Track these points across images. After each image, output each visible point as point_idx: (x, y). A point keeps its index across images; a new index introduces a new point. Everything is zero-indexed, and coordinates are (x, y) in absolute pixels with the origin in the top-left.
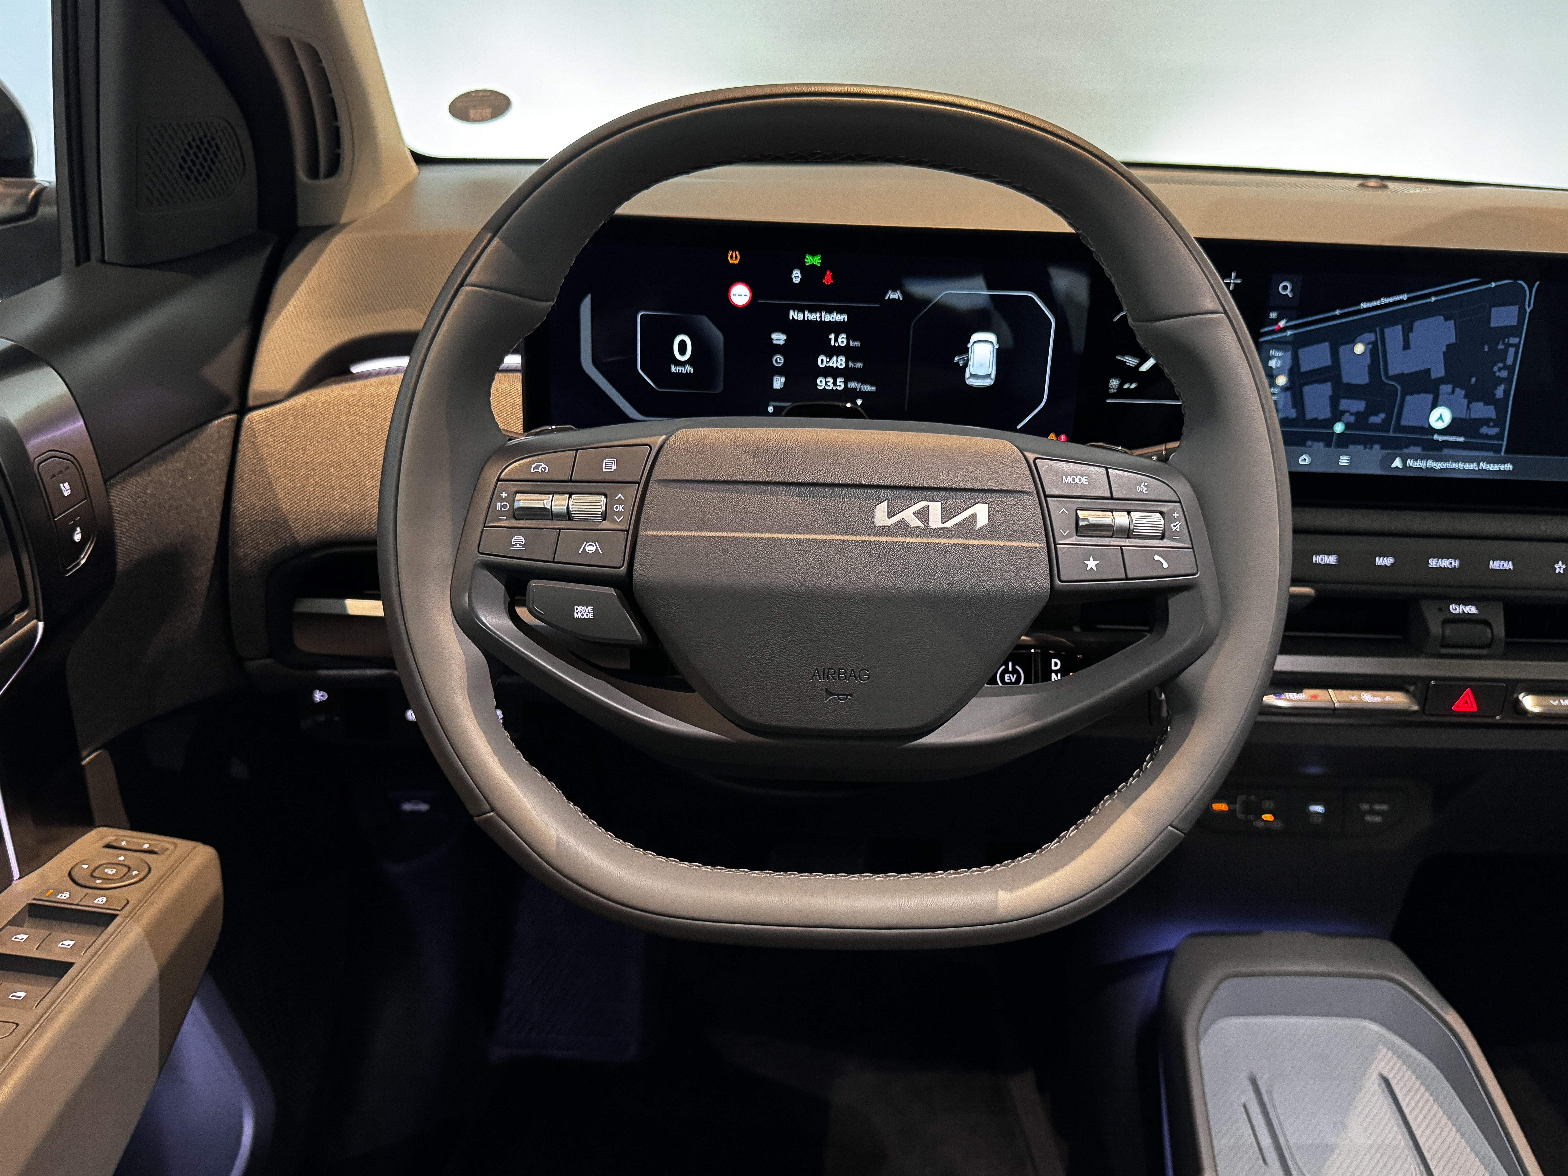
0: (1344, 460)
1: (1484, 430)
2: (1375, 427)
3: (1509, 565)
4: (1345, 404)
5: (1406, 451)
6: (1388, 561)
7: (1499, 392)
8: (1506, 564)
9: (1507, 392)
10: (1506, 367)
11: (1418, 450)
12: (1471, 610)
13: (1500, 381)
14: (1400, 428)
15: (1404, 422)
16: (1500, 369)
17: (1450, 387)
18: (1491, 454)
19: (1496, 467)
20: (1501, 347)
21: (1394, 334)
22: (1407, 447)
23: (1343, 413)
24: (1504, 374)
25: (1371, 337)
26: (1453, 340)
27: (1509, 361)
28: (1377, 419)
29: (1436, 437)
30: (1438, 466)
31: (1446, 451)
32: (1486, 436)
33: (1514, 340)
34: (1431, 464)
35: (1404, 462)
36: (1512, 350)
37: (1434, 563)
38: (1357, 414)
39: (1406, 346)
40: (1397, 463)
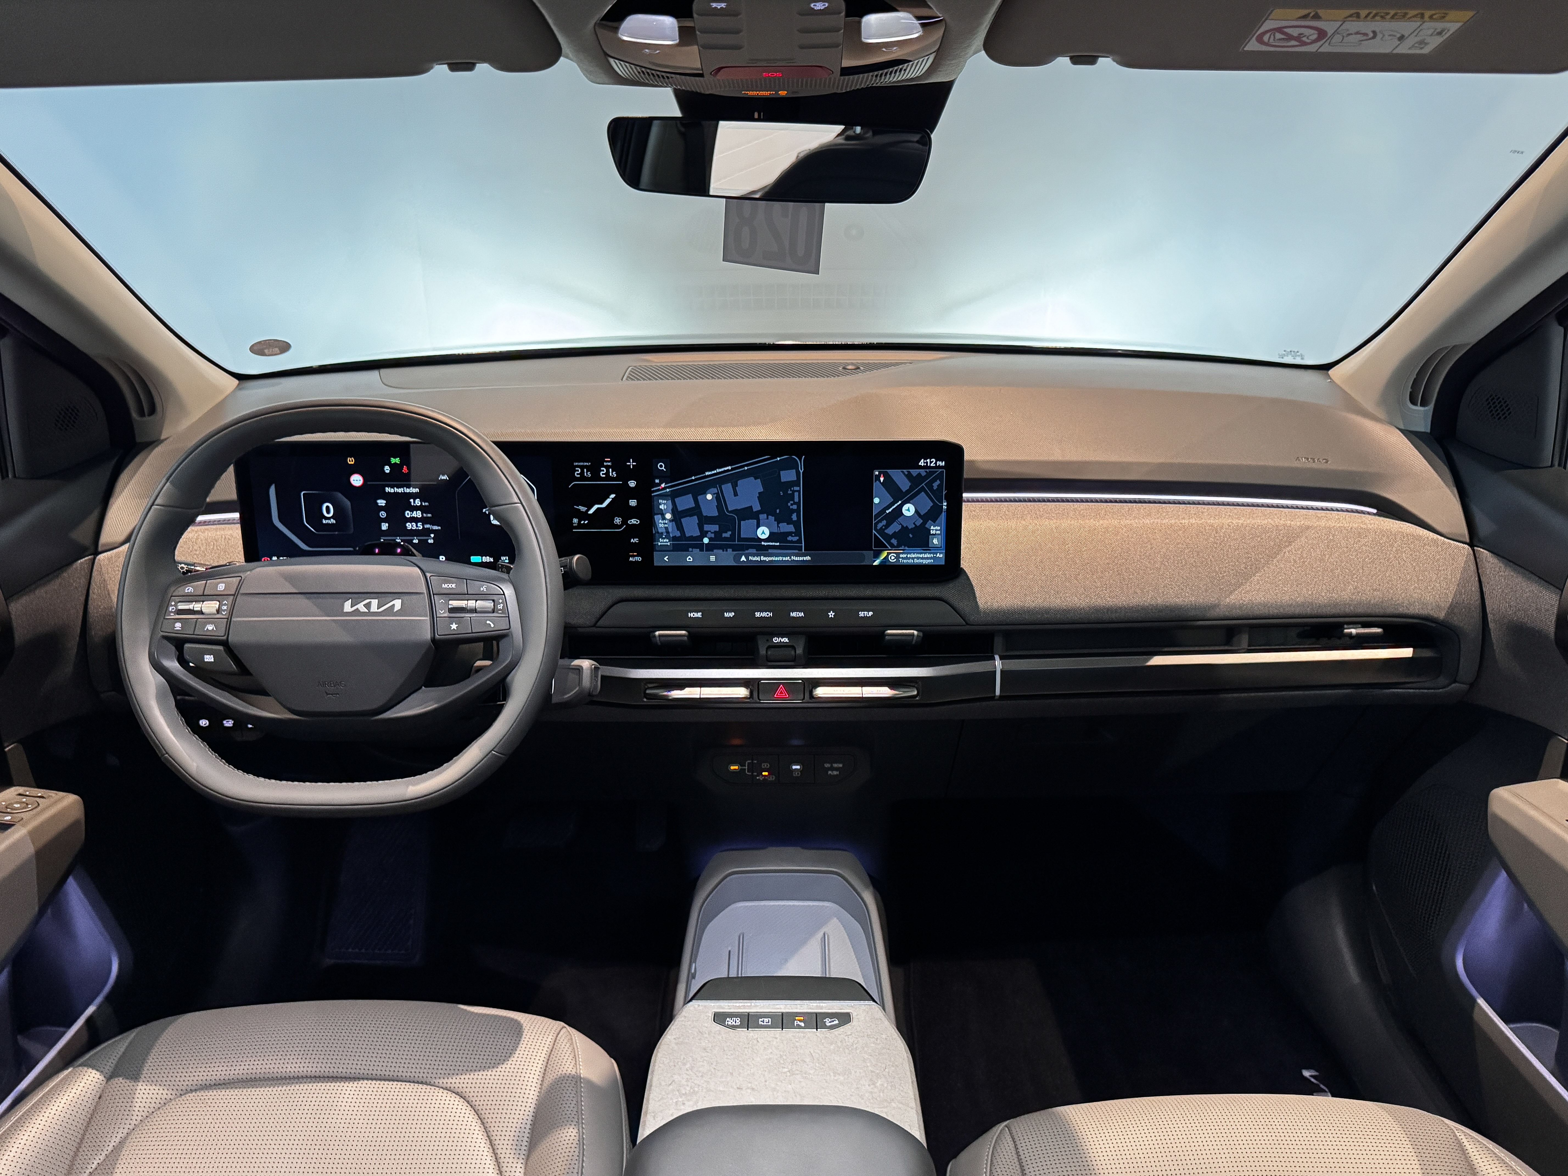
0: (713, 558)
1: (790, 538)
2: (726, 539)
3: (801, 614)
4: (707, 527)
5: (746, 552)
6: (732, 614)
7: (794, 517)
8: (799, 614)
9: (798, 516)
10: (795, 503)
11: (754, 551)
12: (785, 640)
13: (793, 511)
14: (740, 539)
15: (742, 536)
16: (792, 505)
17: (765, 515)
18: (797, 551)
19: (801, 559)
20: (790, 492)
21: (727, 488)
22: (747, 549)
23: (707, 532)
24: (795, 507)
25: (715, 490)
26: (762, 490)
27: (796, 500)
28: (727, 535)
29: (763, 543)
30: (767, 559)
31: (770, 551)
32: (792, 542)
33: (796, 488)
34: (763, 558)
35: (747, 558)
36: (796, 494)
37: (758, 615)
38: (715, 532)
39: (736, 494)
40: (743, 558)
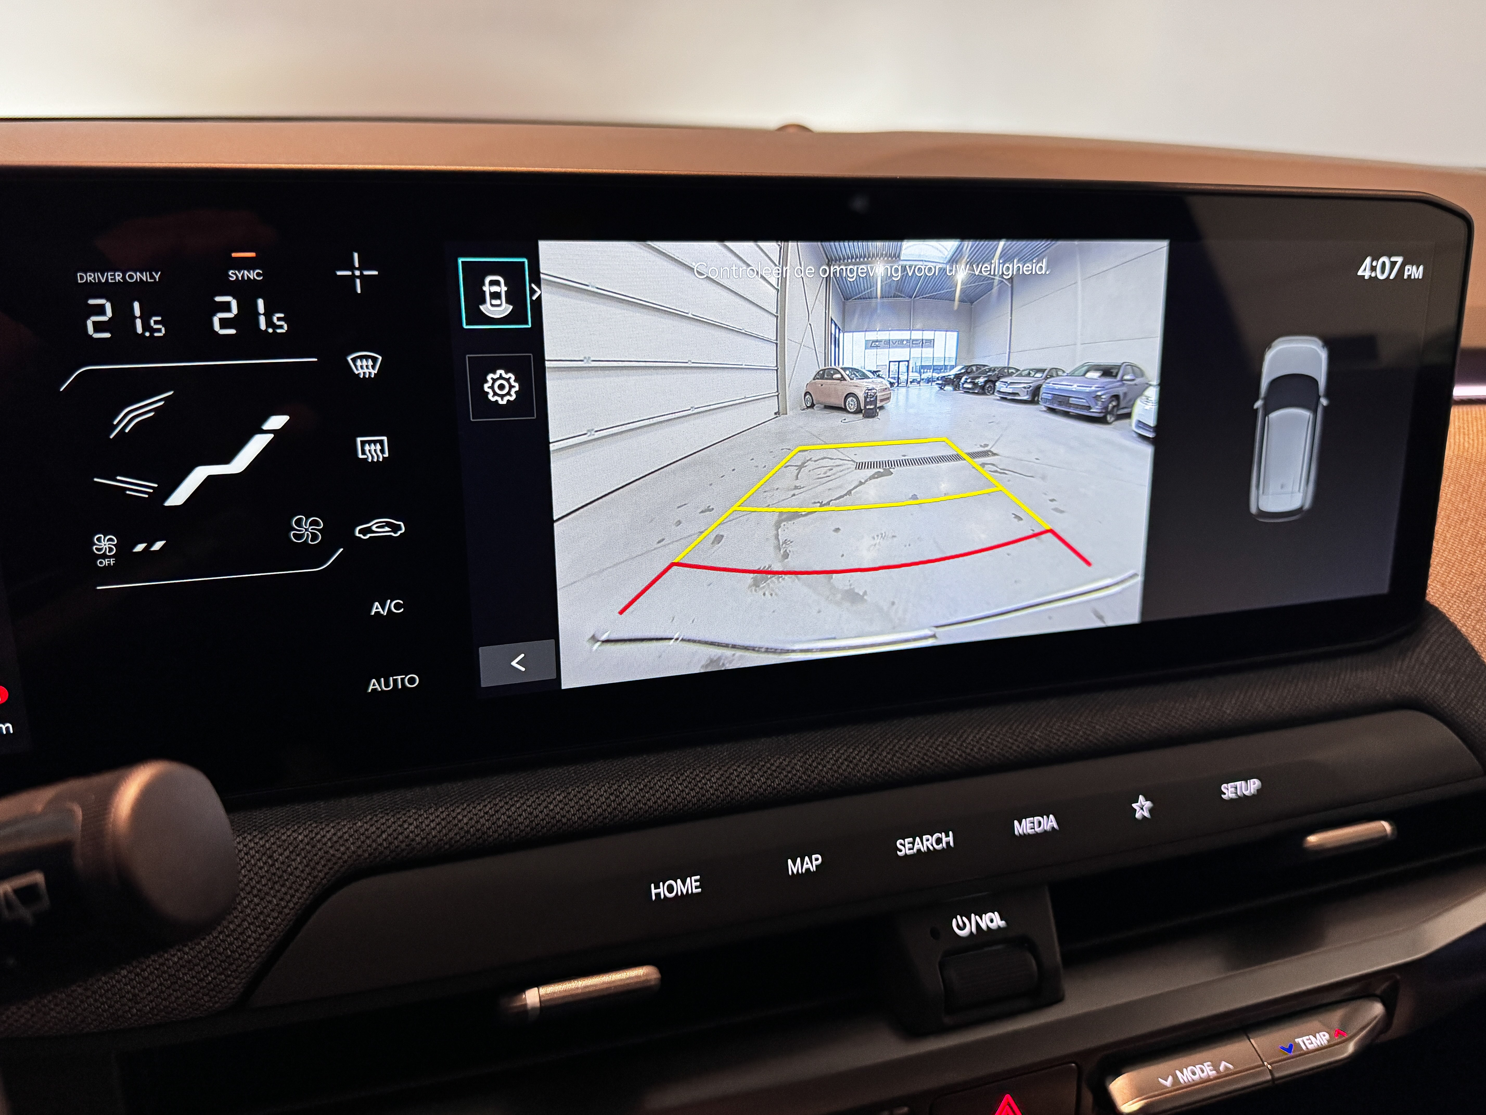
3: (1049, 823)
6: (812, 863)
8: (1044, 820)
12: (992, 920)
37: (907, 846)
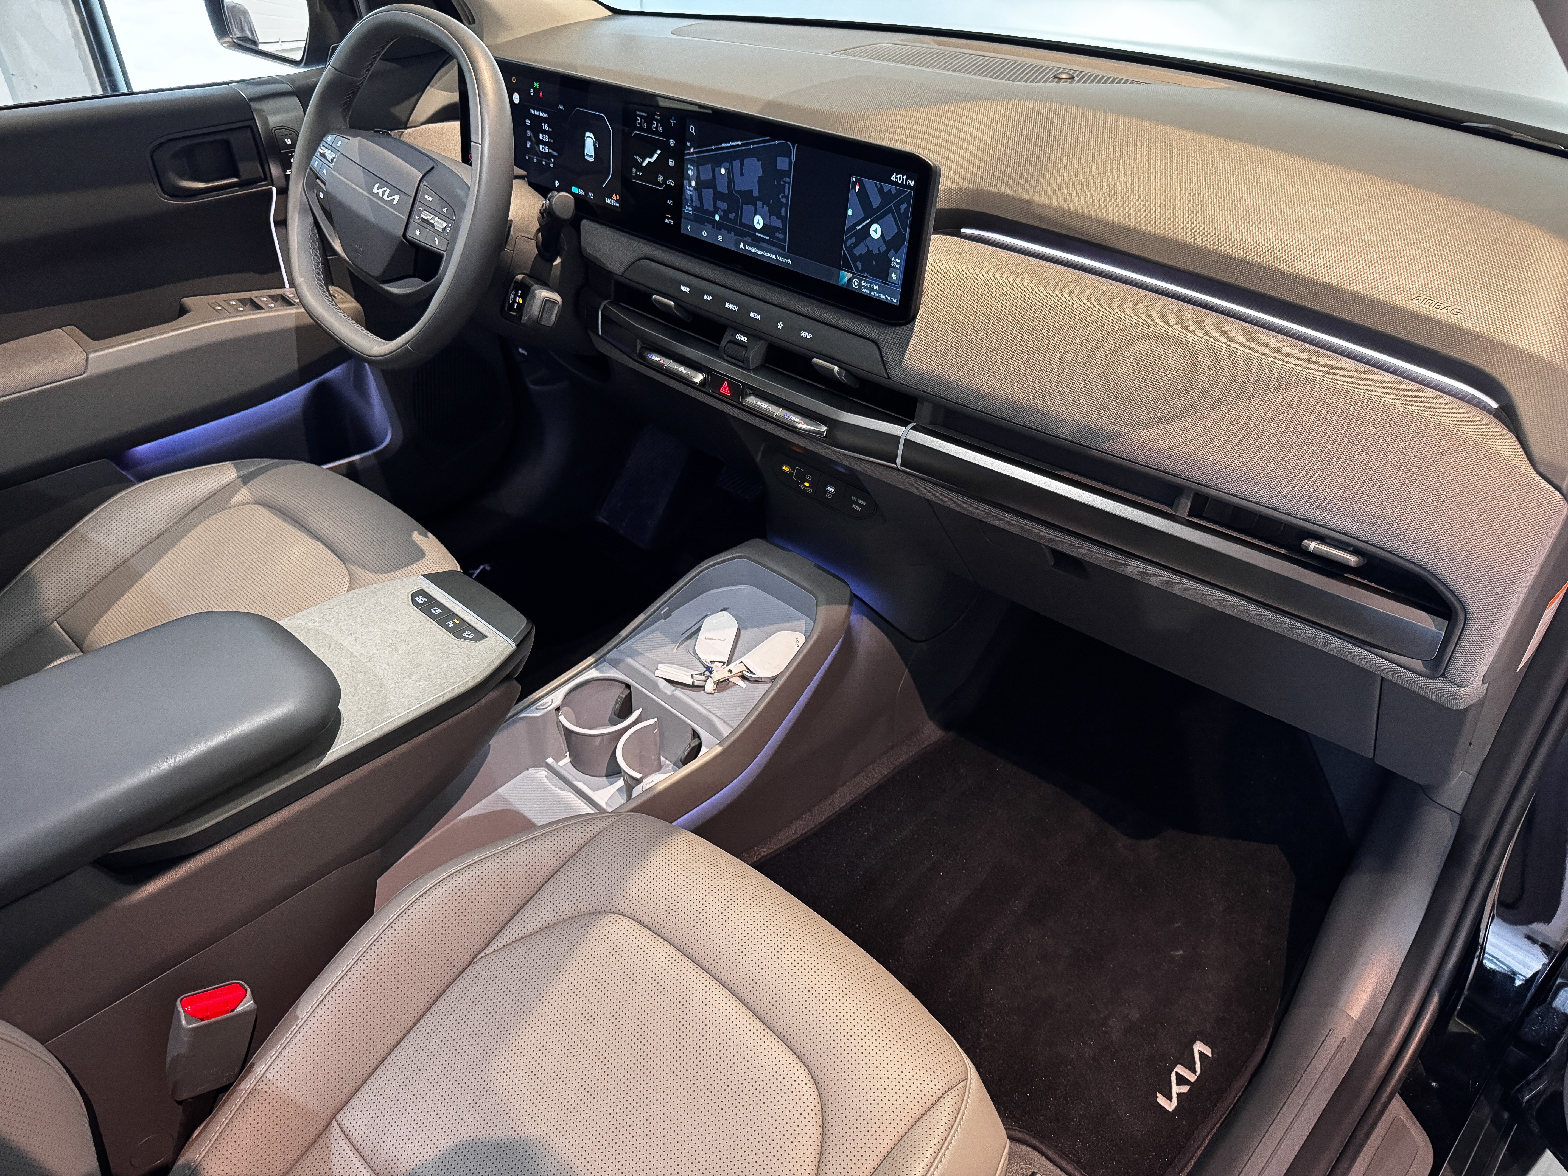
0: (720, 238)
1: (778, 235)
2: (731, 220)
3: (758, 317)
4: (719, 204)
5: (745, 239)
6: (709, 298)
7: (783, 212)
9: (786, 212)
10: (784, 196)
11: (750, 240)
12: (745, 339)
13: (782, 205)
14: (741, 224)
15: (742, 221)
16: (782, 197)
17: (761, 203)
18: (781, 251)
19: (784, 260)
20: (781, 182)
21: (736, 165)
22: (745, 237)
23: (718, 209)
24: (784, 200)
25: (727, 164)
26: (762, 175)
27: (786, 193)
28: (732, 216)
29: (757, 234)
30: (759, 252)
31: (762, 244)
32: (779, 239)
33: (787, 180)
34: (756, 250)
35: (744, 246)
36: (787, 186)
37: (727, 305)
38: (724, 211)
39: (742, 174)
40: (742, 246)
